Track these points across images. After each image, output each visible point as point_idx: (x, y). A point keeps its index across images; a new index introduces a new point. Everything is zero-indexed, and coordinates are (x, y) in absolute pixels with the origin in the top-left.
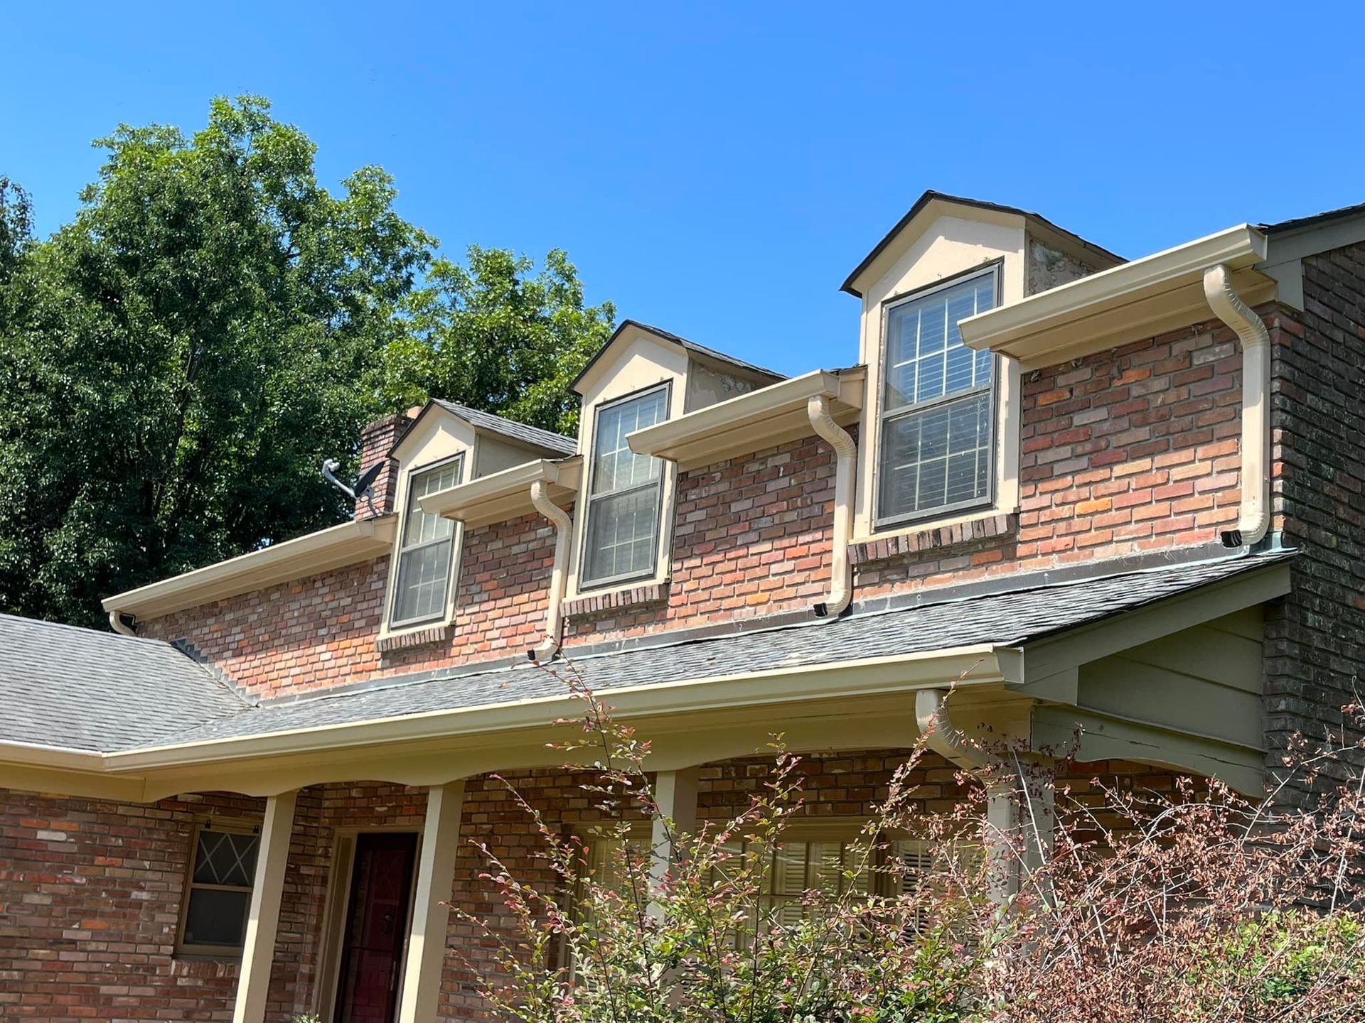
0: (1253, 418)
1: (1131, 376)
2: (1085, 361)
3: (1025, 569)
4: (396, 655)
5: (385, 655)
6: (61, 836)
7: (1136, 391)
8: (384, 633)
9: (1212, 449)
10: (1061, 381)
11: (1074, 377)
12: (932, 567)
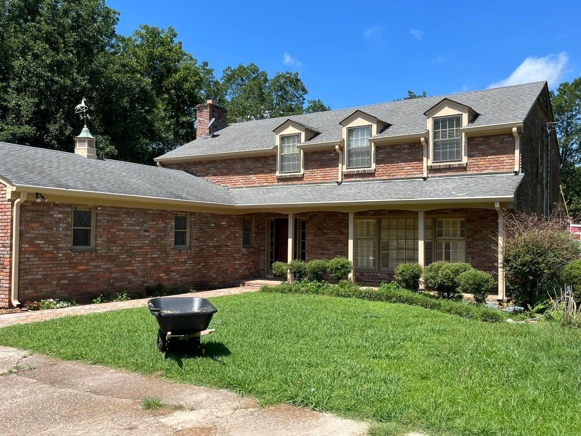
0: (517, 152)
1: (491, 141)
2: (481, 137)
3: (468, 173)
4: (281, 179)
5: (278, 179)
6: (225, 223)
7: (492, 144)
8: (278, 174)
9: (508, 156)
10: (476, 139)
11: (479, 139)
12: (447, 171)
